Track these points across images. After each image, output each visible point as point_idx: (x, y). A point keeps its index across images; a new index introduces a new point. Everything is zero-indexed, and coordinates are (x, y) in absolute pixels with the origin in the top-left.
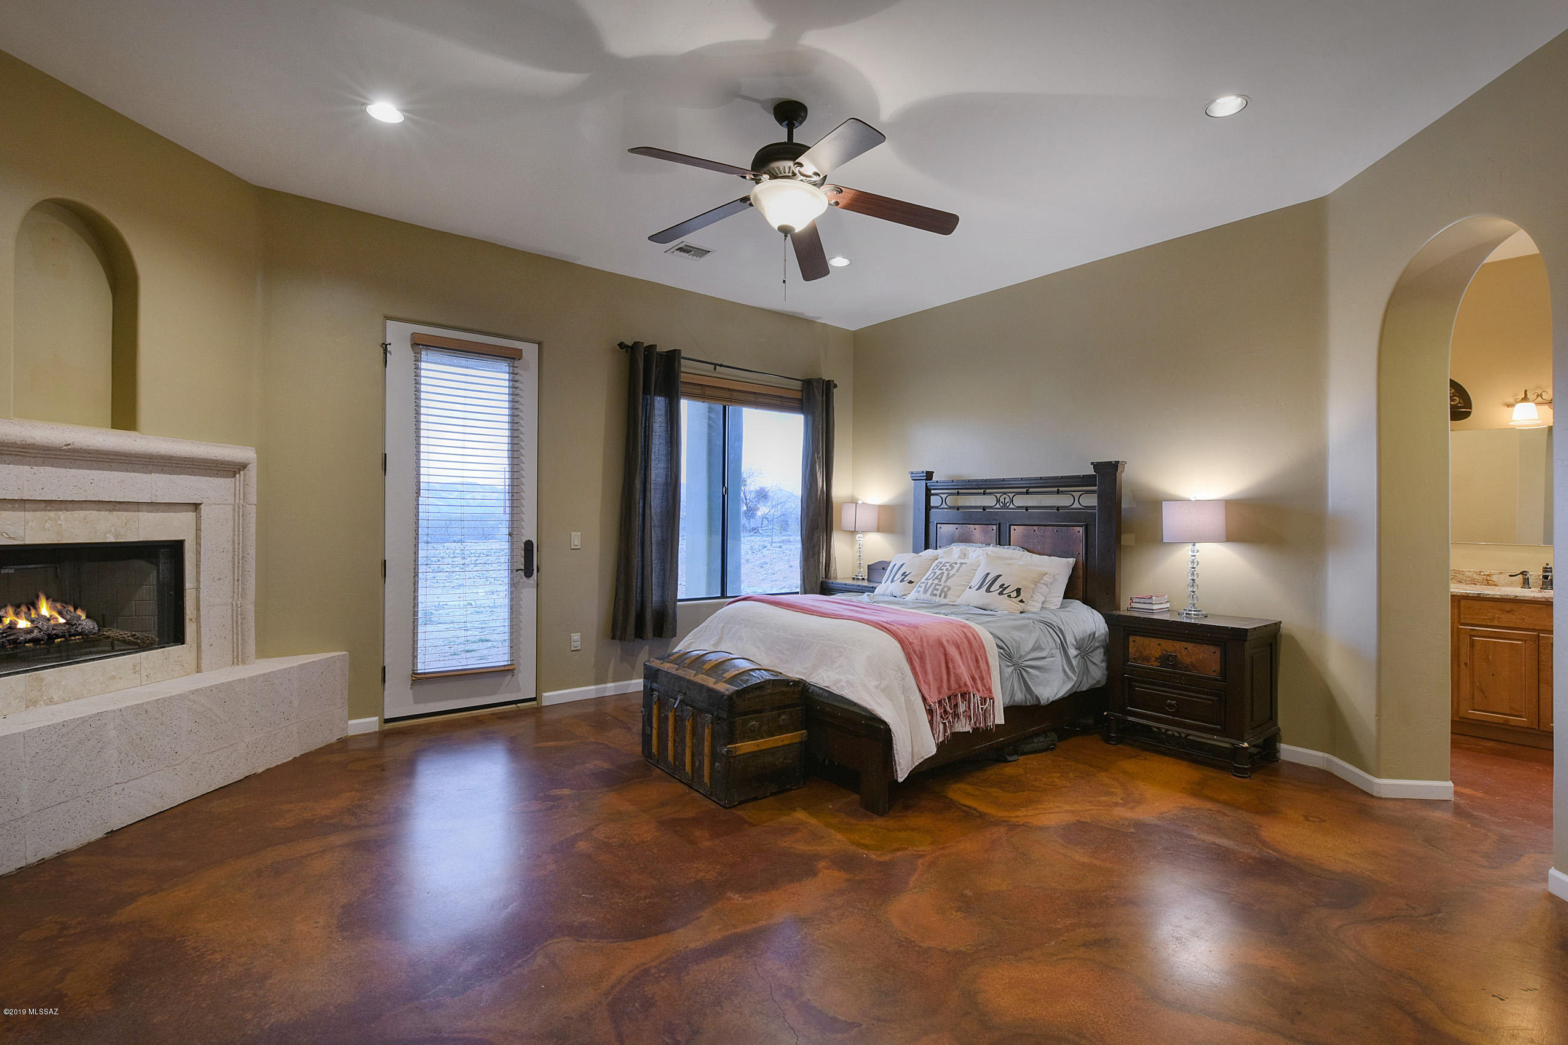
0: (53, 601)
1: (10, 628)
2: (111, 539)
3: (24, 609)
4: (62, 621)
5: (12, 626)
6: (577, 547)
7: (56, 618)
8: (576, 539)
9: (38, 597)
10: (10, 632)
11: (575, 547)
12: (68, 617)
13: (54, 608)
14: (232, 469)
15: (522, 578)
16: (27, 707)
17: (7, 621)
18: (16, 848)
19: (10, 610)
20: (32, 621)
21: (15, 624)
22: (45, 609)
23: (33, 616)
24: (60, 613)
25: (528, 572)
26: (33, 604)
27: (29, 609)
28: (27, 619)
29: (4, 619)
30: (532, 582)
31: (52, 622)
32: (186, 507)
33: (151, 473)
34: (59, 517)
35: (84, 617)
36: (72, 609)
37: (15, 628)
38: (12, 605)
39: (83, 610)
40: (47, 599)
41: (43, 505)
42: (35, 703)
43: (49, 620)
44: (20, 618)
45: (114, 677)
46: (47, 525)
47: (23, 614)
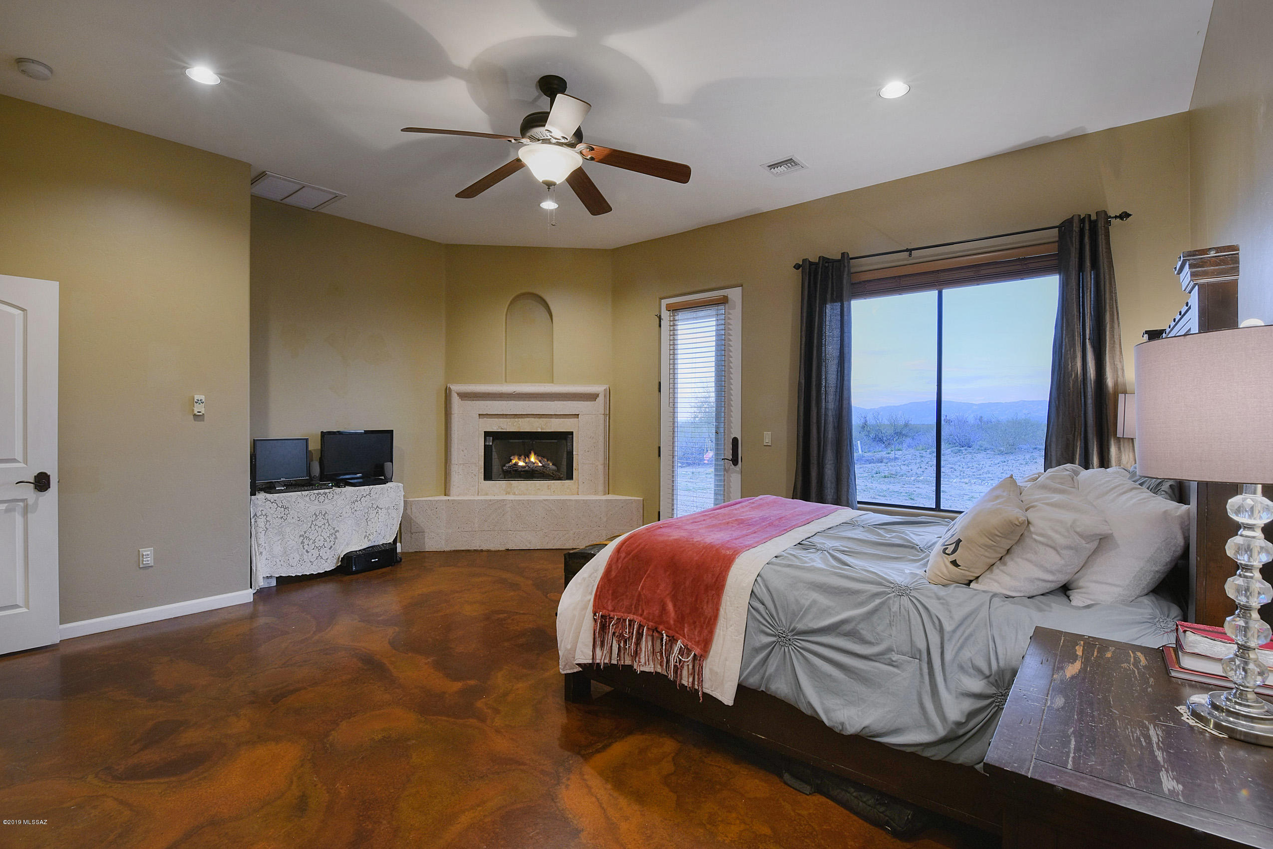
0: (538, 456)
1: (514, 464)
2: (540, 430)
3: (523, 457)
4: (540, 464)
5: (516, 464)
6: (768, 444)
7: (538, 463)
8: (767, 438)
9: (530, 453)
10: (514, 466)
11: (766, 444)
12: (543, 464)
13: (538, 459)
14: (593, 397)
15: (731, 466)
16: (506, 494)
17: (514, 461)
18: (473, 541)
19: (516, 457)
20: (526, 463)
21: (518, 463)
22: (533, 458)
23: (527, 461)
24: (540, 461)
25: (735, 461)
26: (527, 456)
27: (525, 458)
28: (524, 462)
29: (513, 460)
30: (738, 469)
31: (536, 465)
32: (574, 416)
33: (554, 401)
34: (519, 421)
35: (551, 464)
36: (546, 460)
37: (517, 465)
38: (517, 455)
39: (551, 461)
40: (535, 454)
41: (513, 416)
42: (509, 493)
43: (534, 463)
44: (521, 461)
45: (539, 489)
46: (515, 424)
47: (522, 460)
